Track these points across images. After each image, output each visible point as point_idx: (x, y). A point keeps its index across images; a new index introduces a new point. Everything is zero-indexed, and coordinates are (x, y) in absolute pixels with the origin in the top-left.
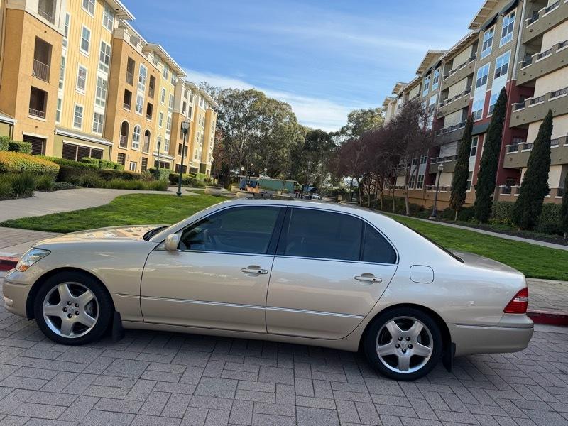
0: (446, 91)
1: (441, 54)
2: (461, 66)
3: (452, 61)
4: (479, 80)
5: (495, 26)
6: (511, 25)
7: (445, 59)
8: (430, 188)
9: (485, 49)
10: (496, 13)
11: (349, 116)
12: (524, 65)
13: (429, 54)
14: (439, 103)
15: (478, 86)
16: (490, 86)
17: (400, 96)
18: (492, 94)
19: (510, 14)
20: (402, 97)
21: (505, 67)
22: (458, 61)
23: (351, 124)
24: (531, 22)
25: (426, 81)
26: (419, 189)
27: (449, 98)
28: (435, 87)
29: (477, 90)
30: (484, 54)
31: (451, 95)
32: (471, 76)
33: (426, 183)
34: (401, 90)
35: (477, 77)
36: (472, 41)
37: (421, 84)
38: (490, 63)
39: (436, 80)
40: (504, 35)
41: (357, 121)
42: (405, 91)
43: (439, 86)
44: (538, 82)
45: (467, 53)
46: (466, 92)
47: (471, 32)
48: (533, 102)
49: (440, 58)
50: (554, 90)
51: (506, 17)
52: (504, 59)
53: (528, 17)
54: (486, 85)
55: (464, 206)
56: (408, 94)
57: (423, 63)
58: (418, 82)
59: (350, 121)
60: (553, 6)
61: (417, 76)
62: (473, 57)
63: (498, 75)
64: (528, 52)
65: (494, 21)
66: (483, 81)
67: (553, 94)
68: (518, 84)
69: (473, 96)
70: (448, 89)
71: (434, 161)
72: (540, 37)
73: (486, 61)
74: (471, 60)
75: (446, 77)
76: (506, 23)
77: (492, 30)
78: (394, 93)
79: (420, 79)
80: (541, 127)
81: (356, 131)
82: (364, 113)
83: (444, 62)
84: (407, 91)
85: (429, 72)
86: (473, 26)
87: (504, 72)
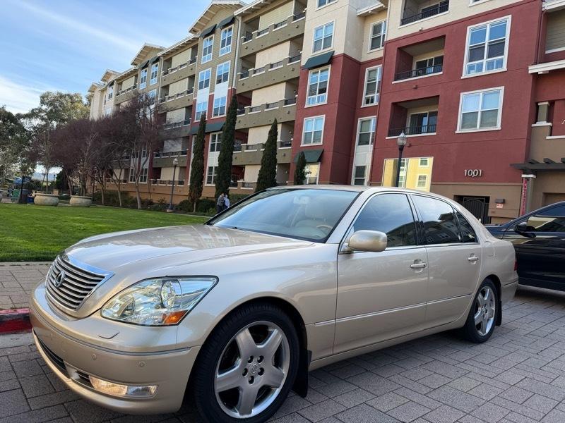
0: (166, 88)
1: (160, 50)
2: (181, 66)
3: (171, 59)
4: (201, 83)
5: (213, 35)
6: (229, 38)
7: (164, 55)
8: (155, 182)
9: (205, 54)
10: (214, 24)
11: (42, 97)
12: (242, 76)
13: (145, 47)
14: (159, 99)
15: (201, 88)
16: (212, 90)
17: (112, 84)
18: (215, 97)
19: (227, 28)
20: (114, 86)
21: (226, 75)
22: (177, 61)
23: (44, 107)
24: (245, 40)
25: (142, 74)
26: (142, 183)
27: (170, 95)
28: (154, 82)
29: (200, 92)
30: (205, 59)
31: (172, 92)
32: (192, 78)
33: (150, 177)
34: (112, 79)
35: (199, 79)
36: (193, 45)
37: (136, 76)
38: (210, 69)
39: (154, 75)
40: (223, 46)
41: (51, 104)
42: (117, 80)
43: (159, 80)
44: (255, 94)
45: (186, 55)
46: (188, 92)
47: (191, 36)
48: (251, 110)
49: (159, 54)
50: (269, 103)
51: (223, 30)
52: (225, 67)
53: (243, 35)
54: (208, 89)
55: (201, 198)
56: (121, 84)
57: (139, 55)
58: (134, 74)
59: (42, 103)
60: (264, 31)
61: (133, 67)
62: (193, 60)
63: (219, 81)
64: (245, 65)
65: (213, 31)
66: (205, 84)
67: (268, 106)
68: (238, 92)
69: (196, 96)
70: (168, 86)
71: (157, 155)
72: (254, 55)
73: (206, 66)
74: (191, 62)
75: (165, 74)
76: (224, 36)
77: (211, 39)
78: (103, 80)
79: (135, 71)
80: (270, 132)
81: (52, 115)
82: (61, 96)
83: (162, 58)
84: (120, 81)
85: (146, 66)
86: (193, 31)
87: (225, 79)
